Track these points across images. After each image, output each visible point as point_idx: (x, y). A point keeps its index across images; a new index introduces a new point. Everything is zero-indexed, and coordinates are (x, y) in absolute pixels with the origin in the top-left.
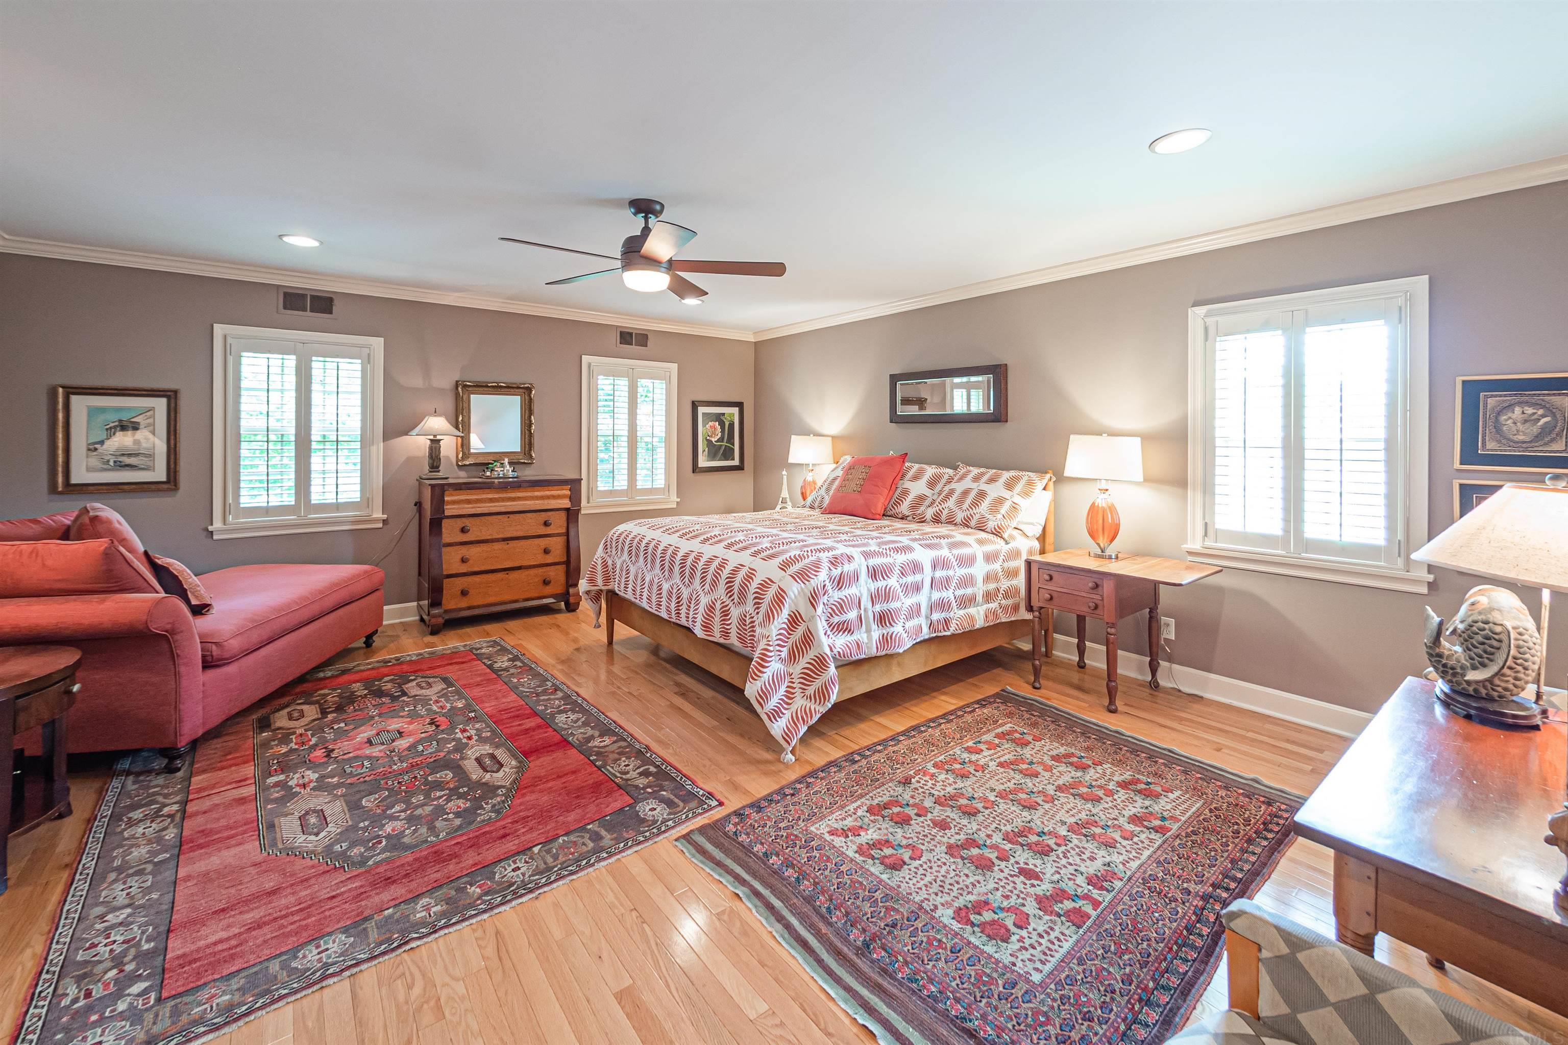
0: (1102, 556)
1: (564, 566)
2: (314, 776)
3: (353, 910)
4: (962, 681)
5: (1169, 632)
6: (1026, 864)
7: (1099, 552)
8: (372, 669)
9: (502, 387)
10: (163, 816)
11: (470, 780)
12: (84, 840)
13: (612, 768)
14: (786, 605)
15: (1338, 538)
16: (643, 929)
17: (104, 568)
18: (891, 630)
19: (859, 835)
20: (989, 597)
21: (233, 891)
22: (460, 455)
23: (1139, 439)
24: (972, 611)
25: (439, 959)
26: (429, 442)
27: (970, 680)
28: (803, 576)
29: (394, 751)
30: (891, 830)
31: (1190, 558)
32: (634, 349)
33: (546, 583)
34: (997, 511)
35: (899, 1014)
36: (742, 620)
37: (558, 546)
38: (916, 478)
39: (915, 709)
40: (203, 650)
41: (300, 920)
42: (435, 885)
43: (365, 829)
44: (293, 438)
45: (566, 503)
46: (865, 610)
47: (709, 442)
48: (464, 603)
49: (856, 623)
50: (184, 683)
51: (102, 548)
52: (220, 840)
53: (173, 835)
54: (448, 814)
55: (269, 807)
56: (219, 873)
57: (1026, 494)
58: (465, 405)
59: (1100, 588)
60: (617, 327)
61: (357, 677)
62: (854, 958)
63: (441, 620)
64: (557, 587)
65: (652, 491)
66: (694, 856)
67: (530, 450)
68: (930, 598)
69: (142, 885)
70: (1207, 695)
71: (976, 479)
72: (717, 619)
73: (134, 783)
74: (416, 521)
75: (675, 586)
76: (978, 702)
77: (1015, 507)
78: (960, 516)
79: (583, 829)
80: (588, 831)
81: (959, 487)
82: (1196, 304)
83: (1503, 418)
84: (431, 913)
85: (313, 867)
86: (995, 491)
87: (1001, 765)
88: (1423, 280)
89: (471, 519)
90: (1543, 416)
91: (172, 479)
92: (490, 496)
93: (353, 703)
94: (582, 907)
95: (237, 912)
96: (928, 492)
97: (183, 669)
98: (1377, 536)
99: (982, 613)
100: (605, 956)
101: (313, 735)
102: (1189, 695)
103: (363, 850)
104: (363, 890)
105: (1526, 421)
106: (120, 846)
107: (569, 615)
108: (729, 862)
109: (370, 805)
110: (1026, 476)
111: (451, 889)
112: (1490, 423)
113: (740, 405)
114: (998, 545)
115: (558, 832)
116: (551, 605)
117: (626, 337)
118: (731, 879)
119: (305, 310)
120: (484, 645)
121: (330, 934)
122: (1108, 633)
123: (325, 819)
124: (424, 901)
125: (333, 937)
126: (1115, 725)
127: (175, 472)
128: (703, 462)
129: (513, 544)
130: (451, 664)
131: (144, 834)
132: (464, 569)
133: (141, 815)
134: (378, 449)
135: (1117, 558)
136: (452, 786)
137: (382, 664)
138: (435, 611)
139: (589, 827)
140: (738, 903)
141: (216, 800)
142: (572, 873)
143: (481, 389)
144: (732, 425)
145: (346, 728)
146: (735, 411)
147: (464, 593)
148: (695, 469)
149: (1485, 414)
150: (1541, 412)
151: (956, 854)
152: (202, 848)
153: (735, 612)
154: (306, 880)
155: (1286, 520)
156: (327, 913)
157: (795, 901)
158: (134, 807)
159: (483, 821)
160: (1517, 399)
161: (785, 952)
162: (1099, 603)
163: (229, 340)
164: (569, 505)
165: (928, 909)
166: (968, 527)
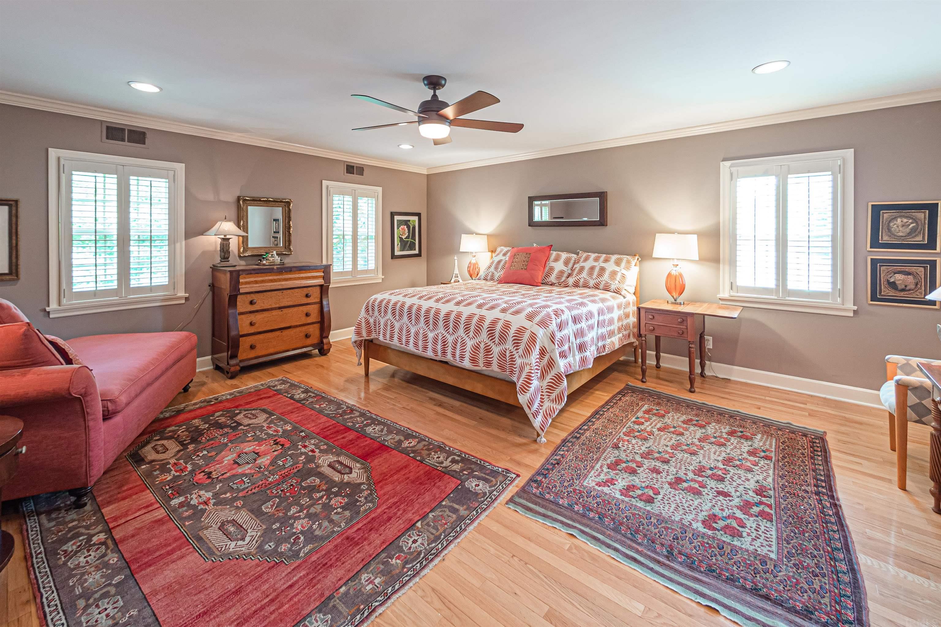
0: (675, 303)
1: (319, 324)
2: (209, 495)
3: (314, 594)
4: (601, 381)
5: (709, 344)
6: (717, 488)
7: (673, 300)
8: (200, 408)
9: (270, 201)
10: (94, 544)
11: (335, 482)
12: (32, 576)
13: (429, 460)
14: (538, 343)
15: (807, 289)
16: (528, 568)
17: (22, 347)
18: (585, 354)
19: (615, 484)
20: (620, 330)
21: (202, 596)
22: (242, 250)
23: (696, 236)
24: (613, 339)
25: (405, 618)
26: (220, 240)
27: (605, 380)
28: (543, 323)
29: (260, 468)
30: (630, 478)
31: (721, 302)
32: (355, 177)
33: (307, 336)
34: (615, 279)
35: (719, 593)
36: (503, 355)
37: (314, 310)
38: (557, 260)
39: (587, 401)
40: (104, 406)
41: (277, 609)
42: (364, 563)
43: (279, 529)
44: (115, 237)
45: (321, 281)
46: (572, 343)
47: (401, 238)
48: (252, 354)
49: (568, 351)
50: (92, 434)
51: (23, 330)
52: (161, 557)
53: (116, 560)
54: (336, 509)
55: (187, 523)
56: (179, 583)
57: (628, 268)
58: (245, 214)
59: (685, 322)
60: (345, 162)
61: (193, 414)
62: (668, 562)
63: (238, 368)
64: (314, 339)
65: (366, 271)
66: (526, 513)
67: (289, 245)
68: (597, 333)
69: (115, 605)
70: (732, 378)
71: (596, 260)
72: (481, 355)
73: (50, 520)
74: (210, 297)
75: (440, 335)
76: (619, 393)
77: (623, 276)
78: (592, 283)
79: (439, 505)
80: (445, 506)
81: (588, 265)
82: (724, 160)
83: (891, 224)
84: (376, 584)
85: (258, 565)
86: (610, 267)
87: (659, 430)
88: (850, 153)
89: (257, 295)
90: (912, 223)
91: (14, 271)
92: (271, 278)
93: (202, 435)
94: (478, 560)
95: (218, 612)
96: (565, 269)
97: (91, 424)
98: (827, 287)
99: (617, 340)
100: (518, 592)
101: (186, 463)
102: (723, 379)
103: (289, 546)
104: (311, 576)
105: (903, 226)
106: (71, 576)
107: (323, 357)
108: (550, 513)
109: (268, 510)
110: (625, 258)
111: (378, 563)
112: (885, 227)
113: (419, 215)
114: (620, 299)
115: (425, 510)
116: (309, 353)
117: (350, 169)
118: (561, 525)
119: (123, 140)
120: (276, 383)
121: (309, 615)
122: (690, 347)
123: (241, 526)
124: (364, 577)
125: (313, 617)
126: (700, 400)
127: (17, 265)
128: (397, 253)
129: (285, 311)
130: (261, 399)
131: (87, 562)
132: (252, 330)
133: (74, 547)
134: (181, 246)
135: (684, 304)
136: (324, 488)
137: (206, 404)
138: (233, 362)
139: (444, 503)
140: (574, 540)
141: (137, 524)
142: (456, 538)
143: (256, 202)
144: (414, 228)
145: (210, 455)
146: (416, 218)
147: (252, 347)
148: (393, 257)
149: (883, 222)
150: (910, 221)
151: (676, 487)
152: (150, 566)
153: (496, 350)
154: (260, 576)
155: (777, 280)
156: (296, 600)
157: (609, 532)
158: (64, 541)
159: (366, 510)
160: (898, 214)
161: (627, 567)
162: (685, 330)
163: (62, 162)
164: (323, 283)
165: (687, 524)
166: (598, 289)
